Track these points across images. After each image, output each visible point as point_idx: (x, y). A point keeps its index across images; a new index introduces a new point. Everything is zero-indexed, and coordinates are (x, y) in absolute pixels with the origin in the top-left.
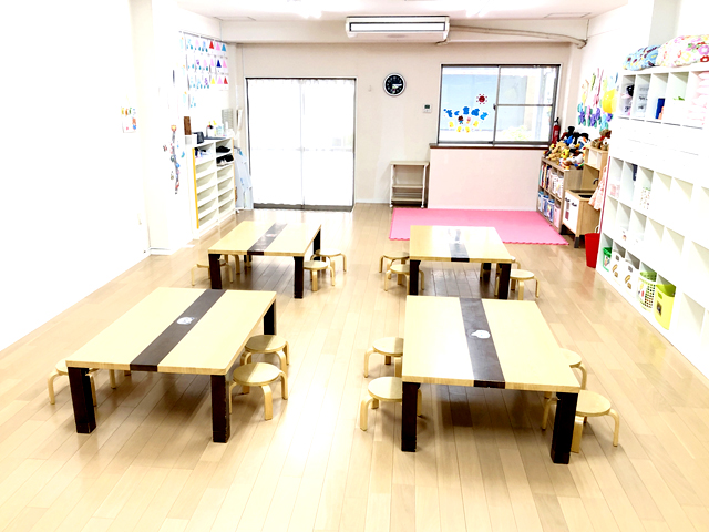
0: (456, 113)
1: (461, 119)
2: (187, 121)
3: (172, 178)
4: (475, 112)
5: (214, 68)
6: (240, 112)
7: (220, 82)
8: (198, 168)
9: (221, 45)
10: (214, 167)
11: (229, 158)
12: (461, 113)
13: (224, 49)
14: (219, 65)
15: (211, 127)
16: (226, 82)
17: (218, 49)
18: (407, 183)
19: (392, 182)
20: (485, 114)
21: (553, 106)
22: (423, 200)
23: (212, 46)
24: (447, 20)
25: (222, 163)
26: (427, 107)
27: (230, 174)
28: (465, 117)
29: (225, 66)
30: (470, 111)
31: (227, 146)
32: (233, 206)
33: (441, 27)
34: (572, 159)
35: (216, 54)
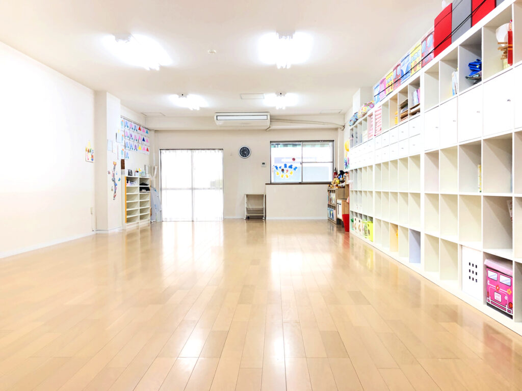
0: (280, 168)
1: (283, 170)
2: (123, 162)
3: (112, 190)
4: (291, 167)
5: (141, 141)
6: (156, 167)
7: (144, 149)
8: (128, 189)
9: (146, 130)
10: (137, 192)
11: (148, 189)
12: (283, 167)
13: (147, 132)
14: (144, 140)
15: (137, 172)
16: (147, 150)
17: (144, 131)
18: (255, 206)
19: (246, 206)
20: (296, 168)
21: (333, 162)
22: (264, 215)
23: (140, 129)
24: (268, 114)
25: (143, 191)
26: (264, 164)
27: (148, 199)
28: (285, 169)
29: (147, 141)
30: (288, 166)
31: (146, 183)
32: (149, 218)
33: (265, 117)
34: (341, 185)
35: (142, 134)
